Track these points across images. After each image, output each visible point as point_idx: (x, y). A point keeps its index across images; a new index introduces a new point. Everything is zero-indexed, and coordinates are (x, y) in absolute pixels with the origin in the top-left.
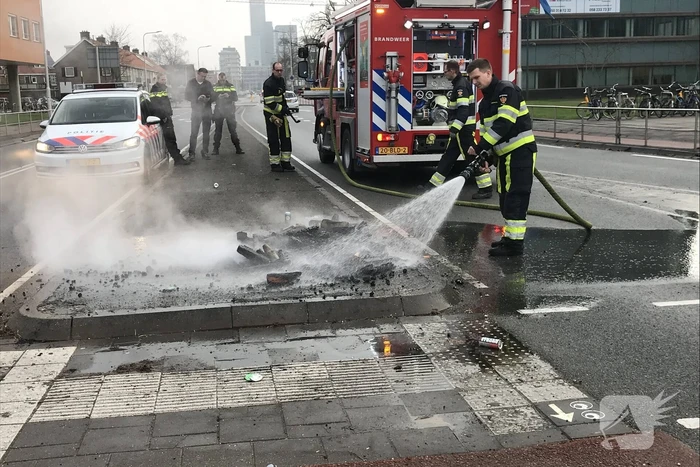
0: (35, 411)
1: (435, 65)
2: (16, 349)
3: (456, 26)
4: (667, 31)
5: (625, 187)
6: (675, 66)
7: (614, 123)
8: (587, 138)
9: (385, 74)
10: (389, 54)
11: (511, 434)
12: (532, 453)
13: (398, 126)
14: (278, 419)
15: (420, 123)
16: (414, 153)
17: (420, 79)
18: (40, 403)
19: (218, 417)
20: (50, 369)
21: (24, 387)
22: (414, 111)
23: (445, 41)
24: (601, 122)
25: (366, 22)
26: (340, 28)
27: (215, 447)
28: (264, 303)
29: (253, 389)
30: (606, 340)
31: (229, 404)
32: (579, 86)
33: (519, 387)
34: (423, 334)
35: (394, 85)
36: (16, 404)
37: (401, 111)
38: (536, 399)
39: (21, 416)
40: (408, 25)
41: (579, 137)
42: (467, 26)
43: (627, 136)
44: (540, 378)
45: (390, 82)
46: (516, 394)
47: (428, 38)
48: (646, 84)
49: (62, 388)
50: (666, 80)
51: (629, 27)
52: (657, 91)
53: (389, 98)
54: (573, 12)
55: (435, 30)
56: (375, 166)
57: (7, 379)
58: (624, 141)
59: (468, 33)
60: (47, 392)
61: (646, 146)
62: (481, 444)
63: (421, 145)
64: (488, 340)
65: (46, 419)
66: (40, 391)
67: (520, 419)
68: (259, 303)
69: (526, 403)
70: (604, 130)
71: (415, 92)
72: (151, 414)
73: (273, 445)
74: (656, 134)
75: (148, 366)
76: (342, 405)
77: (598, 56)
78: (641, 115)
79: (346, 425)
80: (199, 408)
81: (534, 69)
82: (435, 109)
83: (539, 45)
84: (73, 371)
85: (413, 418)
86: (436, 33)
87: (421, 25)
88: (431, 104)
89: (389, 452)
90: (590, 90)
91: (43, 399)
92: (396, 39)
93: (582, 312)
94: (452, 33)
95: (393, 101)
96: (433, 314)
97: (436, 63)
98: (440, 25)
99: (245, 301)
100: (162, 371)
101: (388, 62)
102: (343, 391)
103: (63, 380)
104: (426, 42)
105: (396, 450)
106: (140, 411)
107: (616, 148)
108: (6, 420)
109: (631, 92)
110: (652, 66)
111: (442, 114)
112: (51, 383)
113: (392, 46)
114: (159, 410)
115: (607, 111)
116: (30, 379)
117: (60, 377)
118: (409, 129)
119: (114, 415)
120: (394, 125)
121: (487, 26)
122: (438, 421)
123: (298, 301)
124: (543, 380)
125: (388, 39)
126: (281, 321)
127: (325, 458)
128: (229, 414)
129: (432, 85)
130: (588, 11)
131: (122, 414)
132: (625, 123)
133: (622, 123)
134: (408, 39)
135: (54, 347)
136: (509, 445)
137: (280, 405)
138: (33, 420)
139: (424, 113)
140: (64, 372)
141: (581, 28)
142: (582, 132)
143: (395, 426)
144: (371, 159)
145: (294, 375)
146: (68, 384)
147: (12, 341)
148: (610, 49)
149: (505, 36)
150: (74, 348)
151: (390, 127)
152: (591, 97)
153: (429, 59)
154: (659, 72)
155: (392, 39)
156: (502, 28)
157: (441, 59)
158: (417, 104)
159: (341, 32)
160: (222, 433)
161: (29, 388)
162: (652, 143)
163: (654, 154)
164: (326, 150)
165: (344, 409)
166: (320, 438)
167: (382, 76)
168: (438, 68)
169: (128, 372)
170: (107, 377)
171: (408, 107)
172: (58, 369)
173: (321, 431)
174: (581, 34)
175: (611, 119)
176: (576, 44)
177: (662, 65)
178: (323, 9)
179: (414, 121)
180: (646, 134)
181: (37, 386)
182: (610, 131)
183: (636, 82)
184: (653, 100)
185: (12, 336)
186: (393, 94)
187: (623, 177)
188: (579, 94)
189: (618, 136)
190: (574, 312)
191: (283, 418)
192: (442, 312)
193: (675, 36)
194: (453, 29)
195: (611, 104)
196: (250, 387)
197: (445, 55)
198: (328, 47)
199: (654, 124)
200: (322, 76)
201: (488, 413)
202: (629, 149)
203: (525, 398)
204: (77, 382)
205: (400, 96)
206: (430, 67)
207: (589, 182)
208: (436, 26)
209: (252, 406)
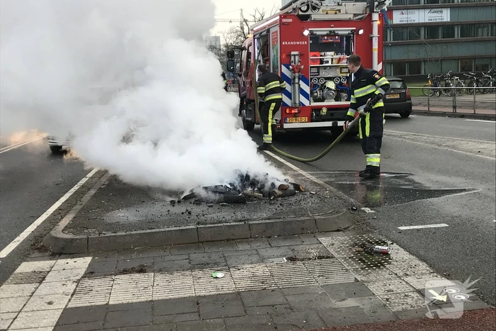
0: (70, 300)
1: (325, 60)
2: (51, 259)
3: (340, 33)
4: (484, 34)
5: (463, 142)
6: (491, 58)
7: (451, 98)
8: (431, 109)
9: (291, 67)
10: (292, 53)
11: (405, 310)
12: (421, 323)
13: (301, 103)
14: (240, 303)
15: (315, 101)
16: (312, 121)
17: (315, 70)
18: (72, 295)
19: (197, 301)
20: (75, 272)
21: (60, 284)
22: (311, 92)
23: (332, 43)
24: (441, 98)
25: (277, 32)
26: (258, 36)
27: (198, 322)
28: (219, 225)
29: (219, 283)
30: (464, 246)
31: (203, 293)
32: (423, 73)
33: (406, 279)
34: (333, 244)
35: (297, 74)
36: (56, 296)
37: (302, 92)
38: (419, 287)
39: (61, 304)
40: (306, 33)
41: (426, 109)
42: (347, 33)
43: (460, 107)
44: (420, 272)
45: (294, 72)
46: (404, 283)
47: (320, 42)
48: (471, 71)
49: (86, 284)
50: (485, 68)
51: (457, 32)
52: (479, 75)
53: (294, 84)
54: (417, 22)
55: (324, 36)
56: (285, 131)
57: (47, 279)
58: (458, 111)
59: (348, 37)
60: (77, 287)
61: (475, 113)
62: (384, 317)
63: (317, 115)
64: (380, 247)
65: (78, 305)
66: (71, 287)
67: (409, 301)
68: (216, 225)
69: (412, 289)
70: (443, 103)
71: (311, 79)
72: (150, 301)
73: (239, 320)
74: (481, 105)
75: (144, 269)
76: (282, 293)
77: (436, 52)
78: (470, 92)
79: (287, 306)
80: (183, 296)
81: (390, 62)
82: (326, 91)
83: (393, 45)
84: (92, 273)
85: (333, 301)
86: (326, 38)
87: (315, 33)
88: (323, 87)
89: (320, 323)
90: (432, 76)
91: (74, 292)
92: (298, 43)
93: (443, 228)
94: (337, 37)
95: (297, 85)
96: (338, 231)
97: (325, 59)
98: (328, 32)
99: (206, 224)
100: (154, 271)
101: (292, 58)
102: (282, 284)
103: (86, 279)
104: (319, 44)
105: (324, 322)
106: (143, 299)
107: (454, 115)
108: (51, 307)
109: (461, 77)
110: (474, 58)
111: (331, 94)
112: (78, 281)
113: (295, 48)
114: (155, 298)
115: (445, 90)
116: (63, 279)
117: (83, 277)
118: (309, 105)
119: (125, 302)
120: (297, 102)
121: (361, 32)
122: (351, 302)
123: (243, 223)
124: (422, 274)
125: (292, 43)
126: (232, 237)
127: (276, 328)
128: (205, 300)
129: (324, 74)
130: (427, 21)
131: (130, 301)
132: (458, 98)
133: (457, 98)
134: (306, 43)
135: (76, 257)
136: (404, 318)
137: (239, 293)
138: (70, 306)
139: (318, 94)
140: (85, 274)
141: (422, 32)
142: (429, 105)
143: (321, 307)
144: (282, 126)
145: (246, 273)
146: (90, 281)
147: (47, 254)
148: (445, 47)
149: (374, 39)
150: (91, 258)
151: (295, 103)
152: (432, 81)
153: (321, 56)
154: (479, 62)
155: (295, 43)
156: (372, 33)
157: (329, 55)
158: (313, 87)
159: (258, 39)
160: (201, 313)
161: (64, 285)
162: (479, 112)
163: (481, 119)
164: (248, 121)
165: (284, 296)
166: (270, 315)
167: (289, 68)
168: (328, 62)
169: (131, 273)
170: (117, 277)
171: (307, 89)
172: (82, 272)
173: (270, 311)
174: (423, 37)
175: (448, 96)
176: (421, 44)
177: (482, 58)
178: (239, 24)
179: (311, 99)
180: (474, 105)
181: (69, 283)
182: (447, 104)
183: (463, 69)
184: (477, 82)
185: (46, 250)
186: (297, 80)
187: (462, 135)
188: (424, 79)
189: (455, 107)
190: (439, 228)
191: (243, 302)
192: (345, 229)
193: (490, 36)
194: (337, 35)
195: (447, 85)
196: (216, 282)
197: (332, 53)
198: (248, 50)
199: (480, 98)
200: (244, 70)
201: (386, 297)
202: (463, 116)
203: (411, 286)
204: (96, 281)
205: (301, 82)
206: (322, 61)
207: (437, 139)
208: (325, 33)
209: (220, 294)
